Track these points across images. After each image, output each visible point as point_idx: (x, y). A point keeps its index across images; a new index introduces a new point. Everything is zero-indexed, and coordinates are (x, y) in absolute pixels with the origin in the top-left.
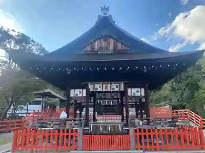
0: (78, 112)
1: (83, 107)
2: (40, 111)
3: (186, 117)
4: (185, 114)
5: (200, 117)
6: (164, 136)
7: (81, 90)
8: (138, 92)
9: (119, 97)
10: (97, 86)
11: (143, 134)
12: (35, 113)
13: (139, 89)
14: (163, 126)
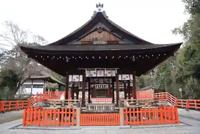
0: (75, 95)
1: (79, 90)
2: (42, 93)
3: (165, 98)
4: (164, 96)
5: (175, 98)
6: (148, 114)
7: (78, 76)
8: (127, 77)
9: (111, 82)
10: (92, 72)
11: (130, 112)
12: (38, 95)
13: (128, 75)
14: (146, 106)
